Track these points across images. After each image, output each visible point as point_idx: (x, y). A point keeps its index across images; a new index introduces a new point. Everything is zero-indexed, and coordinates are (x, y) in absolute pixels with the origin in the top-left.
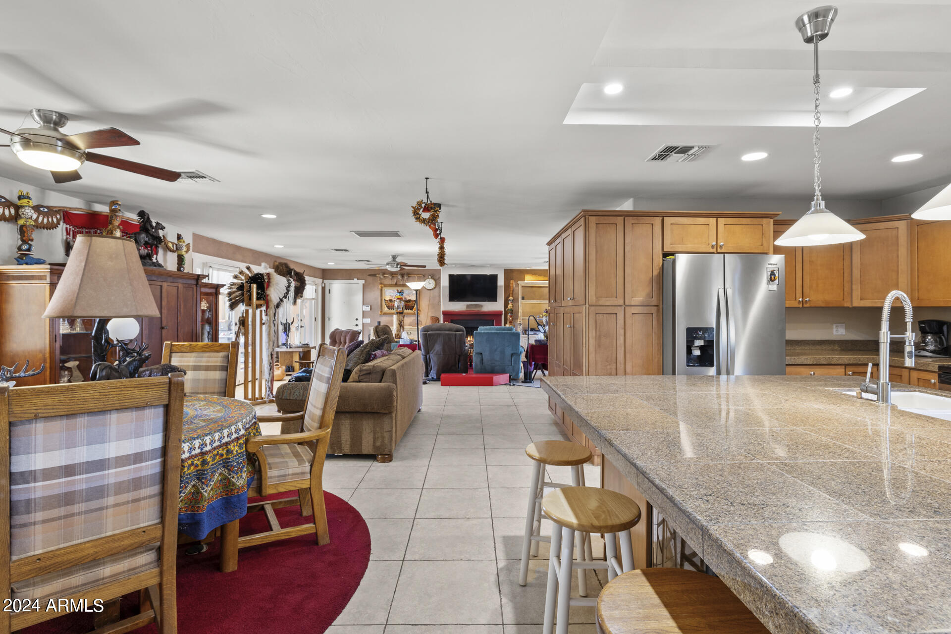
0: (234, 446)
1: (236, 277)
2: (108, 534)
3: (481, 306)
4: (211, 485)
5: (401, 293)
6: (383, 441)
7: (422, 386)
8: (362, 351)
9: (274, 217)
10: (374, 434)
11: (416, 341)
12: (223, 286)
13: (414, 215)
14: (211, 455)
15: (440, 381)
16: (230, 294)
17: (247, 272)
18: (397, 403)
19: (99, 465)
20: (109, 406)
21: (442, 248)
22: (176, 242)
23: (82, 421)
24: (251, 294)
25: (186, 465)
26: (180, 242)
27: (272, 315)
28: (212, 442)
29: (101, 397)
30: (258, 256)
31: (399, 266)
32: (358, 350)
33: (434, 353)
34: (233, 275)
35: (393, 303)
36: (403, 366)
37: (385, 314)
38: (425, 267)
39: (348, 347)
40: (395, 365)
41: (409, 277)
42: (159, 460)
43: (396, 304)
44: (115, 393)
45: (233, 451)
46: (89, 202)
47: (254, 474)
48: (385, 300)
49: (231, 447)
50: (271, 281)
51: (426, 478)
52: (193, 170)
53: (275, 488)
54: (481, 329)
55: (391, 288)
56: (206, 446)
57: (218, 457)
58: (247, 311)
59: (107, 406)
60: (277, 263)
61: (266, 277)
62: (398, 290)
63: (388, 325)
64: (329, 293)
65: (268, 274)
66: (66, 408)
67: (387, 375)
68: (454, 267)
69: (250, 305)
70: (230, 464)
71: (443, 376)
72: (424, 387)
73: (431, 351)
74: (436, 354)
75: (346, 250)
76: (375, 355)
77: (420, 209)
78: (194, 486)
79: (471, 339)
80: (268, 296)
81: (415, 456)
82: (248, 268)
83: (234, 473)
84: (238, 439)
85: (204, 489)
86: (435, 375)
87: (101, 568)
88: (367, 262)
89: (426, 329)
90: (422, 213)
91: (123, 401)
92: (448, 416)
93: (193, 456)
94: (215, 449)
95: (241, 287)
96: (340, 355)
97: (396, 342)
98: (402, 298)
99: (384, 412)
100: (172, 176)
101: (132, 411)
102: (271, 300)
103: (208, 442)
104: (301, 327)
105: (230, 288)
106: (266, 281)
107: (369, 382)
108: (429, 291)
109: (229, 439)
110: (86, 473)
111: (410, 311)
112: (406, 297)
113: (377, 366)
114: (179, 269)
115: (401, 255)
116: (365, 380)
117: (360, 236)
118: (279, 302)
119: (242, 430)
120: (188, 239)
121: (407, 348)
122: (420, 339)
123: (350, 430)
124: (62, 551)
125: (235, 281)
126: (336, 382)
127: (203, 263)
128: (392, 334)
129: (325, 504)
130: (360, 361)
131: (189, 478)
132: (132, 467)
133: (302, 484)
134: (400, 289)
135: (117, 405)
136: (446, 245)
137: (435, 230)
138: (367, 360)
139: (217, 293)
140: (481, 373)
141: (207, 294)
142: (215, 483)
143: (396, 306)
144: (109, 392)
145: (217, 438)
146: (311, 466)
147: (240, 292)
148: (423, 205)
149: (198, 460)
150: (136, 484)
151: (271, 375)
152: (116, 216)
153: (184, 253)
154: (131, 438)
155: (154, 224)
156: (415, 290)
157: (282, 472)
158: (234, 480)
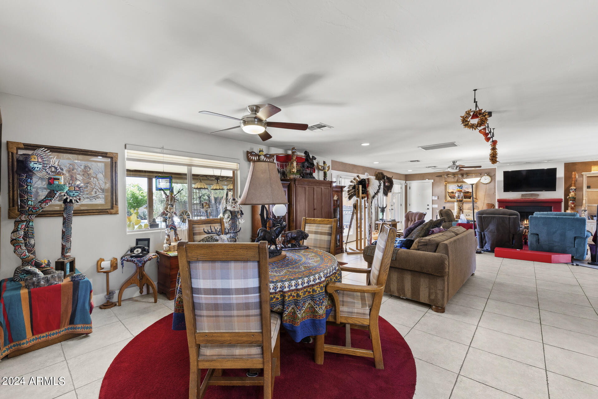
0: (317, 288)
1: (352, 182)
2: (237, 331)
3: (538, 195)
4: (303, 310)
5: (461, 187)
6: (436, 296)
7: (475, 255)
8: (423, 228)
9: (368, 144)
10: (429, 289)
11: (472, 221)
12: (345, 187)
13: (463, 123)
14: (302, 291)
15: (494, 252)
16: (349, 191)
17: (357, 178)
18: (449, 269)
19: (227, 291)
20: (229, 258)
21: (494, 149)
22: (323, 165)
23: (218, 265)
24: (359, 190)
25: (287, 296)
26: (325, 165)
27: (370, 203)
28: (303, 283)
29: (225, 252)
30: (365, 169)
31: (458, 168)
32: (420, 227)
33: (488, 231)
34: (350, 180)
35: (454, 194)
36: (455, 241)
37: (449, 202)
38: (480, 167)
39: (413, 224)
40: (448, 240)
41: (468, 175)
42: (258, 294)
43: (457, 195)
44: (231, 251)
45: (301, 295)
46: (286, 150)
47: (332, 307)
48: (448, 192)
49: (315, 288)
50: (370, 183)
51: (473, 336)
52: (318, 123)
53: (346, 319)
54: (537, 214)
55: (453, 184)
56: (299, 285)
57: (307, 293)
58: (357, 200)
59: (228, 258)
60: (377, 173)
61: (367, 181)
62: (458, 185)
63: (450, 209)
64: (410, 189)
65: (368, 179)
66: (209, 257)
67: (440, 248)
68: (509, 165)
69: (359, 197)
70: (314, 299)
71: (497, 249)
72: (478, 257)
73: (485, 229)
74: (490, 232)
75: (418, 161)
76: (433, 231)
77: (469, 117)
78: (293, 308)
79: (527, 223)
80: (368, 191)
81: (465, 314)
82: (358, 176)
83: (317, 305)
84: (320, 283)
85: (298, 312)
86: (489, 248)
87: (235, 349)
88: (434, 168)
89: (481, 213)
90: (471, 120)
91: (236, 256)
92: (501, 284)
93: (291, 290)
94: (305, 288)
95: (354, 187)
96: (391, 233)
97: (457, 221)
98: (461, 191)
99: (437, 275)
100: (304, 127)
101: (241, 263)
102: (370, 194)
103: (300, 283)
104: (392, 209)
105: (349, 188)
106: (367, 183)
107: (426, 251)
108: (485, 185)
109: (314, 283)
110: (222, 295)
111: (468, 200)
112: (465, 190)
113: (433, 240)
114: (324, 179)
115: (459, 160)
116: (423, 249)
117: (426, 150)
118: (374, 195)
119: (323, 277)
120: (329, 163)
121: (462, 227)
122: (475, 220)
123: (411, 282)
124: (216, 334)
125: (351, 184)
126: (388, 253)
127: (337, 176)
128: (453, 216)
129: (380, 340)
130: (421, 235)
131: (289, 303)
132: (244, 296)
133: (364, 321)
134: (459, 184)
135: (233, 258)
136: (497, 146)
137: (486, 135)
138: (427, 234)
139: (342, 191)
140: (537, 250)
141: (337, 191)
142: (306, 309)
143: (457, 196)
144: (228, 250)
145: (306, 281)
146: (370, 310)
147: (354, 190)
148: (472, 114)
149: (295, 293)
150: (247, 306)
151: (370, 237)
152: (294, 155)
153: (326, 171)
154: (242, 279)
155: (311, 157)
156: (471, 184)
157: (350, 310)
158: (317, 309)
